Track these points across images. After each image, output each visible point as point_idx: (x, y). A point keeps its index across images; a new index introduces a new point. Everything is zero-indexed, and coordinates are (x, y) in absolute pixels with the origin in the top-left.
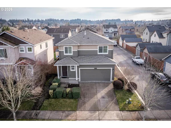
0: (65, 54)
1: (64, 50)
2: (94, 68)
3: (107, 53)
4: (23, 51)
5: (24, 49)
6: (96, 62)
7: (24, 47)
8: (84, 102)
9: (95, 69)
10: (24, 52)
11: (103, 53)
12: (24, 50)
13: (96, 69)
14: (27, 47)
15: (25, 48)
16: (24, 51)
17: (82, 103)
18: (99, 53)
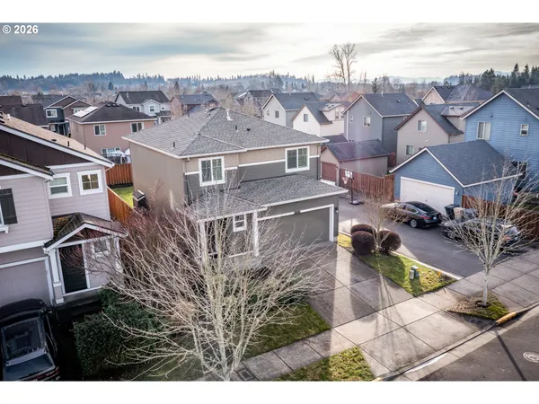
0: (203, 184)
1: (200, 172)
2: (293, 213)
3: (307, 168)
4: (64, 190)
5: (69, 185)
6: (296, 195)
7: (67, 175)
8: (327, 304)
9: (295, 214)
10: (69, 194)
11: (298, 169)
12: (66, 187)
13: (297, 214)
14: (80, 174)
15: (74, 180)
16: (69, 189)
17: (325, 308)
18: (288, 171)
